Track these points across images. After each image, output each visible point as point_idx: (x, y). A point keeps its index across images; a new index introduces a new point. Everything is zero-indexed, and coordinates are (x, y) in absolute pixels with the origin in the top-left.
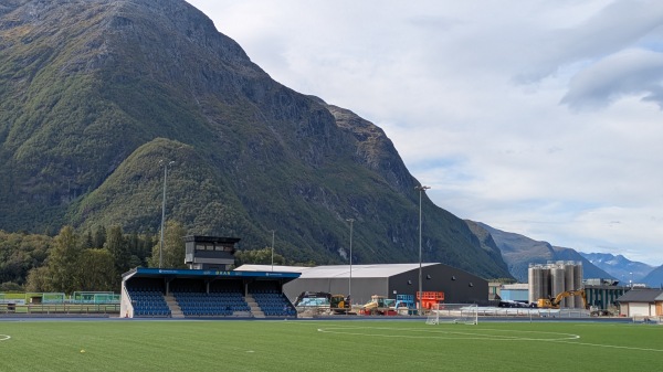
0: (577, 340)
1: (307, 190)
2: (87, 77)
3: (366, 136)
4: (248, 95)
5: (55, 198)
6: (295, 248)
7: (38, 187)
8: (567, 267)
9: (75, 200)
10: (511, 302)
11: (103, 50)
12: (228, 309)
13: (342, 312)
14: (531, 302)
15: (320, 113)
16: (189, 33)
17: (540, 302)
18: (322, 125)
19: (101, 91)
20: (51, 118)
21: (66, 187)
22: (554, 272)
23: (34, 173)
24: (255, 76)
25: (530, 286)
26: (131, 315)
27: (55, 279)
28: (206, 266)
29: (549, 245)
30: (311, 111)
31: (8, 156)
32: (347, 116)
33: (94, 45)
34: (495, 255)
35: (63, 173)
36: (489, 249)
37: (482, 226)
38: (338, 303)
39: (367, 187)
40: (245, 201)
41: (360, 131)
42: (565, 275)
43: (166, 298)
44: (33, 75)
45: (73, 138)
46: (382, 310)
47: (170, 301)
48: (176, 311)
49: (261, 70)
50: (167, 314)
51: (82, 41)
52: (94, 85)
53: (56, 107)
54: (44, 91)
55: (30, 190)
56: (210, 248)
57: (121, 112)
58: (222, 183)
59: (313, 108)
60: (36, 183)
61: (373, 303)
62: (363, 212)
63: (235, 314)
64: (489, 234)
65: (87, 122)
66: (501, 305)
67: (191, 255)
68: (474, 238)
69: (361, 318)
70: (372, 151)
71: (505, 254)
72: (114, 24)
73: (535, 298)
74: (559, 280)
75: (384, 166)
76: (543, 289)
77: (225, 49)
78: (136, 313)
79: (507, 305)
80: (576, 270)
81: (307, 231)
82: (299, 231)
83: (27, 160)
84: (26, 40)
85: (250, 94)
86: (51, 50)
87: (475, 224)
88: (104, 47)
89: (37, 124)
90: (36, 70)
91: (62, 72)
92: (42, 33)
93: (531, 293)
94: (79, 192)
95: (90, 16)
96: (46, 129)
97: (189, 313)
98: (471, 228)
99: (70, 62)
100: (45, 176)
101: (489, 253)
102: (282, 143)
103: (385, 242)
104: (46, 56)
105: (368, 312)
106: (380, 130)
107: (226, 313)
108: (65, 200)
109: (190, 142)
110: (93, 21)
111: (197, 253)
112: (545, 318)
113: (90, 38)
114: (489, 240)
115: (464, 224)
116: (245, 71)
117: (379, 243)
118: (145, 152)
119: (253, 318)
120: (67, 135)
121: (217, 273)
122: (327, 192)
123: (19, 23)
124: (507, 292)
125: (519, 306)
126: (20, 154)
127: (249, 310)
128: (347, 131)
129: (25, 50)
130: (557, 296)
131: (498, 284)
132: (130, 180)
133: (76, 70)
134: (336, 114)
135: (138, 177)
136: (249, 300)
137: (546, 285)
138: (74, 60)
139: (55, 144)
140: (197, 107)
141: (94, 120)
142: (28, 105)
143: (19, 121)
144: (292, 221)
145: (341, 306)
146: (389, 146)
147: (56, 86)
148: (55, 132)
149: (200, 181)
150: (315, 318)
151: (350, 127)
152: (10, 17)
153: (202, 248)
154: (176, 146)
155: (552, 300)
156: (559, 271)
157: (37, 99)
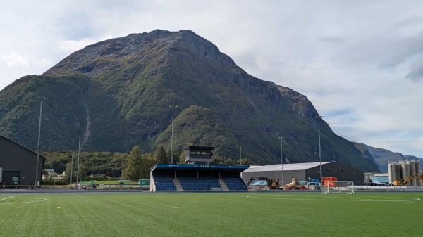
0: (418, 201)
1: (267, 128)
2: (158, 77)
3: (297, 100)
4: (235, 82)
5: (145, 136)
6: (262, 159)
7: (136, 132)
8: (411, 163)
9: (154, 137)
10: (378, 183)
11: (165, 64)
12: (209, 186)
13: (274, 188)
14: (390, 183)
15: (273, 89)
16: (206, 53)
17: (395, 183)
18: (274, 96)
19: (165, 84)
20: (142, 98)
21: (149, 131)
22: (403, 166)
23: (134, 125)
24: (239, 72)
25: (389, 174)
26: (154, 190)
27: (130, 174)
28: (196, 163)
29: (401, 154)
30: (268, 89)
31: (122, 117)
32: (287, 90)
33: (161, 62)
34: (371, 160)
35: (148, 124)
36: (367, 157)
37: (363, 145)
38: (272, 183)
39: (299, 127)
40: (236, 136)
41: (294, 98)
42: (410, 168)
43: (174, 181)
44: (133, 78)
45: (152, 108)
46: (298, 187)
47: (176, 182)
48: (179, 188)
49: (242, 70)
50: (174, 189)
51: (156, 60)
52: (161, 81)
53: (144, 93)
54: (138, 86)
55: (133, 133)
56: (199, 153)
57: (174, 94)
58: (224, 126)
59: (269, 87)
60: (135, 130)
61: (292, 183)
62: (297, 139)
63: (213, 189)
64: (367, 149)
65: (158, 99)
66: (372, 184)
67: (188, 157)
68: (358, 152)
69: (285, 191)
70: (301, 108)
71: (376, 160)
72: (170, 52)
73: (392, 181)
74: (406, 171)
75: (307, 115)
76: (397, 176)
77: (224, 61)
78: (157, 189)
79: (376, 184)
80: (416, 164)
81: (268, 150)
82: (264, 149)
83: (131, 119)
84: (129, 62)
85: (237, 82)
86: (141, 66)
87: (358, 144)
88: (165, 63)
89: (135, 102)
90: (134, 76)
91: (146, 76)
92: (137, 58)
93: (390, 178)
94: (155, 133)
95: (159, 48)
96: (139, 104)
97: (187, 189)
98: (357, 147)
99: (150, 71)
100: (139, 126)
101: (367, 159)
102: (254, 105)
103: (310, 155)
104: (138, 69)
105: (290, 188)
106: (305, 97)
107: (207, 189)
108: (149, 138)
109: (208, 107)
110: (160, 50)
111: (191, 156)
112: (398, 191)
113: (159, 59)
114: (367, 152)
115: (352, 145)
116: (234, 71)
117: (307, 155)
118: (186, 113)
119: (223, 192)
120: (149, 106)
121: (201, 166)
122: (278, 130)
123: (126, 54)
124: (376, 178)
125: (383, 185)
126: (128, 116)
127: (220, 187)
128: (287, 98)
129: (129, 66)
130: (405, 179)
131: (371, 174)
132: (179, 127)
133: (153, 75)
134: (281, 90)
135: (183, 125)
136: (221, 182)
137: (399, 174)
138: (152, 70)
139: (143, 111)
140: (210, 90)
141: (161, 98)
142: (131, 93)
143: (127, 100)
144: (260, 145)
145: (274, 184)
146: (310, 105)
147: (144, 83)
148: (144, 105)
149: (213, 126)
150: (258, 191)
151: (289, 96)
152: (122, 51)
153: (195, 153)
154: (201, 109)
155: (403, 181)
156: (406, 165)
157: (135, 90)
